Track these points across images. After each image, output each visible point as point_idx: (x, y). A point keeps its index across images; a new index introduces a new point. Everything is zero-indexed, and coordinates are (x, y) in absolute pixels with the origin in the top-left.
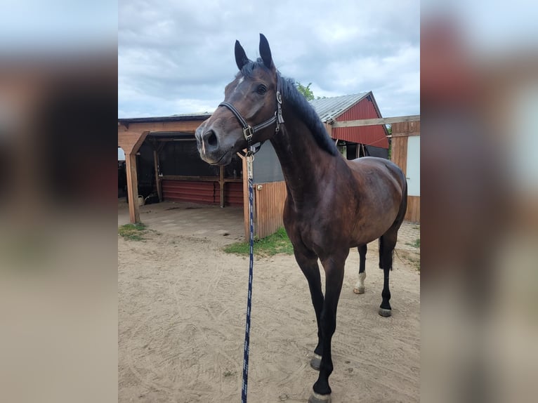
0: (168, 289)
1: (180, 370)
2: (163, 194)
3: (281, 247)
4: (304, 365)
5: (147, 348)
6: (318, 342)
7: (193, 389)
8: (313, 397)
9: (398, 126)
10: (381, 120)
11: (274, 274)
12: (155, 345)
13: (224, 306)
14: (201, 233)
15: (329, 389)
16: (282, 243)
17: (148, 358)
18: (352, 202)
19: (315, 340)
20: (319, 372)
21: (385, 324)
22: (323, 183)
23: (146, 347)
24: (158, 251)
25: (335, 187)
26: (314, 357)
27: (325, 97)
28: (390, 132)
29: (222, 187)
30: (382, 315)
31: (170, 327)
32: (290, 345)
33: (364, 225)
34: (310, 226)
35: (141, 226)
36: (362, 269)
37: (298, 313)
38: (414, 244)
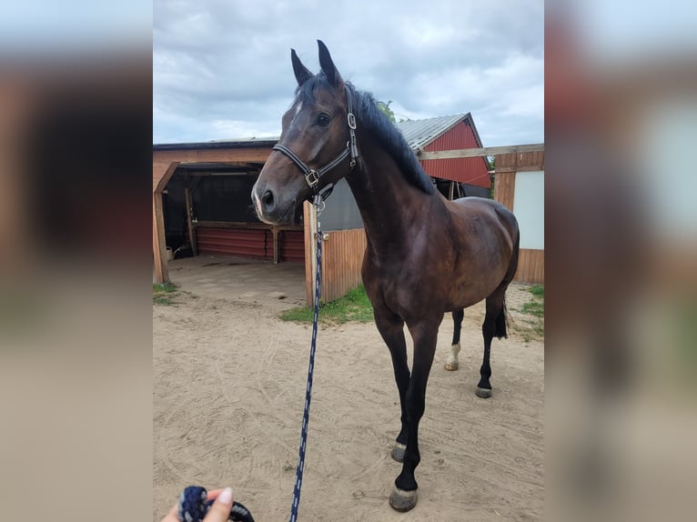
0: (209, 366)
1: (228, 464)
2: (197, 245)
3: (352, 314)
4: (383, 457)
5: (185, 439)
6: (400, 429)
7: (245, 487)
8: (396, 494)
9: (503, 158)
10: (481, 150)
11: (345, 346)
12: (195, 435)
13: (282, 386)
14: (249, 295)
15: (415, 483)
16: (355, 308)
17: (187, 450)
18: (450, 253)
19: (398, 426)
20: (402, 464)
21: (483, 407)
22: (413, 230)
23: (182, 437)
24: (194, 318)
25: (428, 235)
26: (396, 447)
27: (409, 120)
28: (492, 167)
29: (275, 237)
30: (479, 395)
31: (214, 413)
32: (366, 432)
33: (463, 284)
34: (395, 285)
35: (171, 287)
36: (456, 340)
37: (375, 393)
38: (520, 309)
